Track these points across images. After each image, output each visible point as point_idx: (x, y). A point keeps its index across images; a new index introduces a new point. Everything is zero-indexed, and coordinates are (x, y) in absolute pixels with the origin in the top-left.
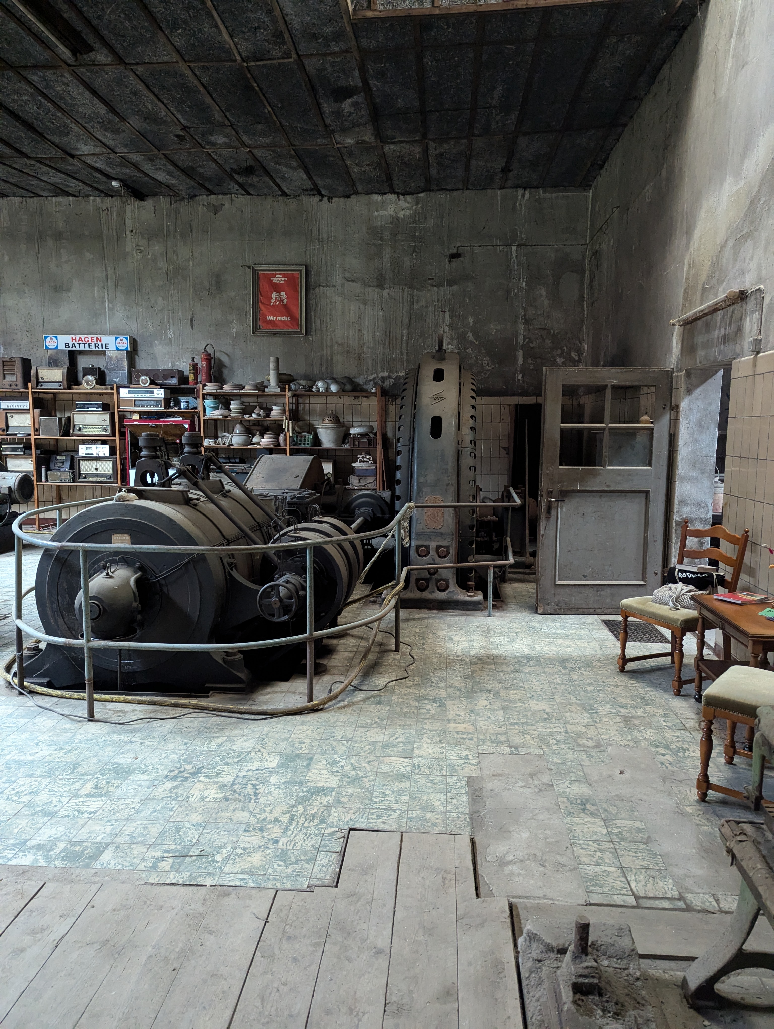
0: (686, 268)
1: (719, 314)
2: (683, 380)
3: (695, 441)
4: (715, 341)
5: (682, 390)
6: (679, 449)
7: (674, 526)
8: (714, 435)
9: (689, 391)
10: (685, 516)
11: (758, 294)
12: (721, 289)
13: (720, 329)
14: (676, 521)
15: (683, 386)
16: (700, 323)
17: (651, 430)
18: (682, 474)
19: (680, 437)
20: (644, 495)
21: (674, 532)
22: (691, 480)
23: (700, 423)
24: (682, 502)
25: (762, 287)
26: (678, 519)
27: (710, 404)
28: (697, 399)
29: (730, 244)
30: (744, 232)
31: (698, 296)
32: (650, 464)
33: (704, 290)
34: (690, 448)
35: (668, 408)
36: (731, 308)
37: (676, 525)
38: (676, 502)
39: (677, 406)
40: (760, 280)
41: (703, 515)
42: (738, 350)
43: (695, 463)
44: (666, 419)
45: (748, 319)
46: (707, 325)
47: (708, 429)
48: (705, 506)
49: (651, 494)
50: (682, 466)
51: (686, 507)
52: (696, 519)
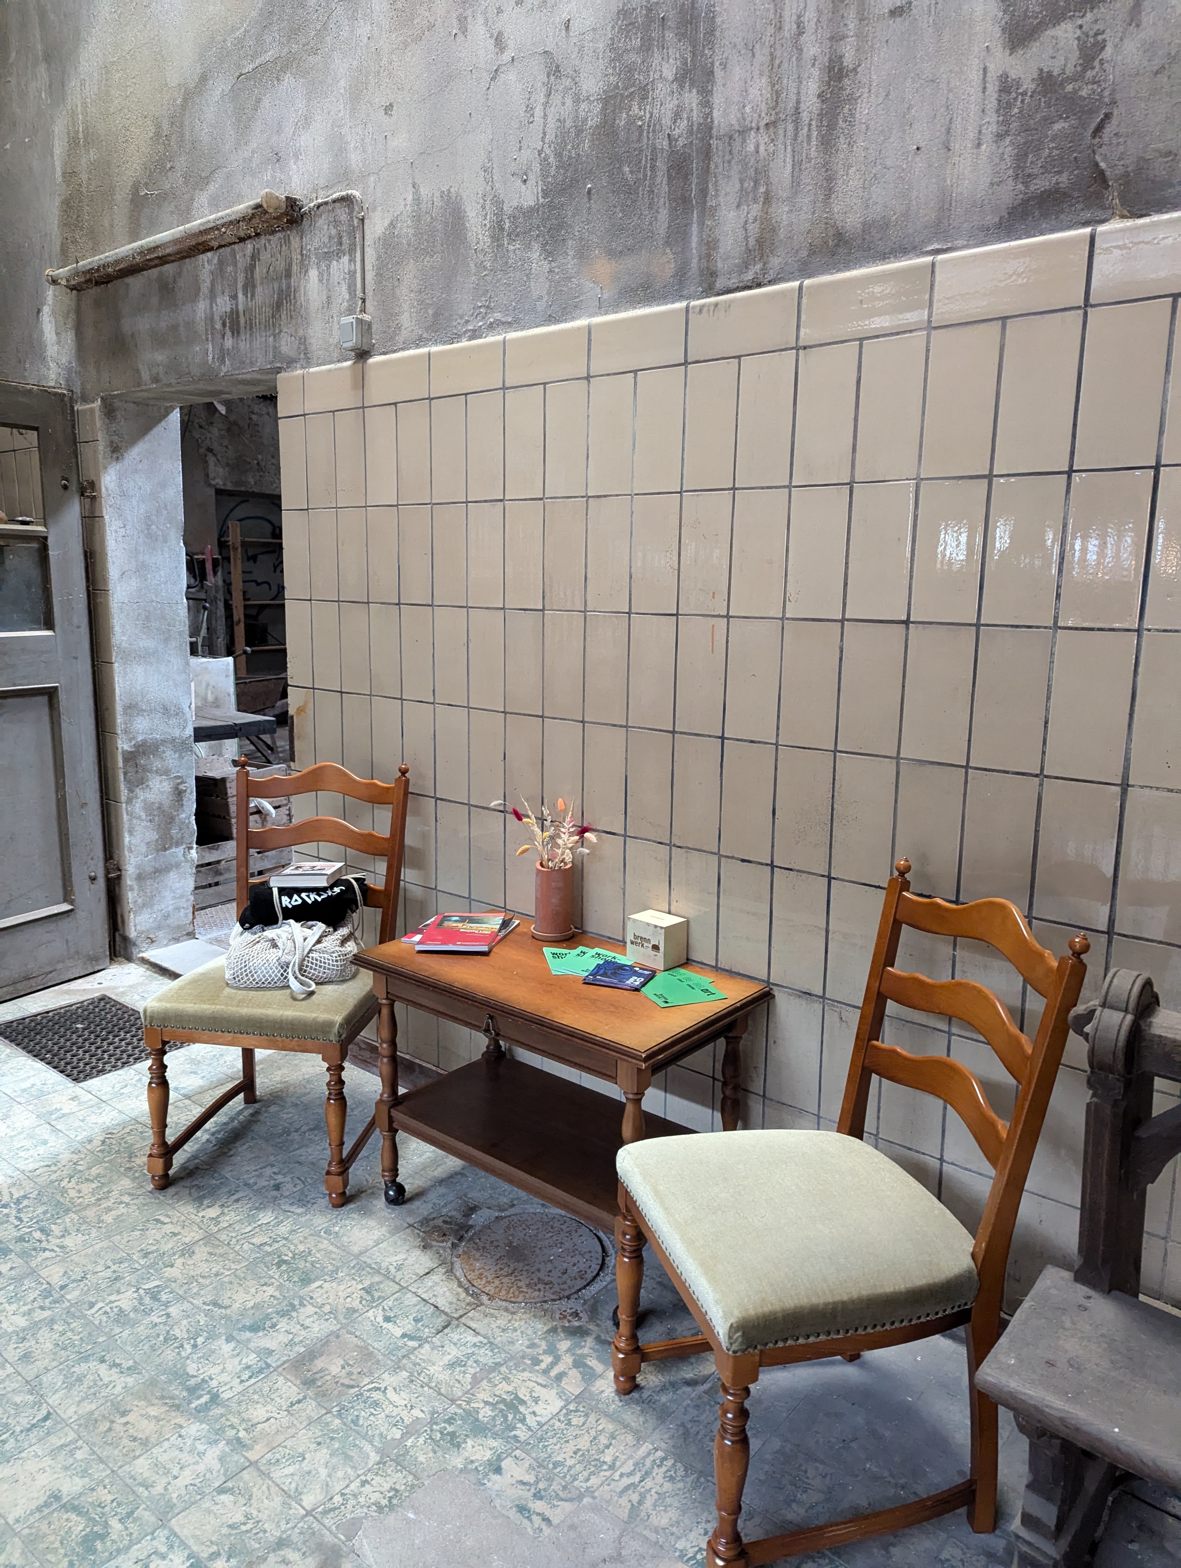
0: (59, 149)
1: (207, 262)
2: (98, 423)
3: (142, 569)
4: (201, 327)
5: (102, 446)
6: (111, 586)
7: (121, 764)
8: (178, 555)
9: (116, 451)
10: (140, 738)
11: (342, 213)
12: (202, 199)
13: (213, 296)
14: (124, 752)
15: (100, 436)
16: (135, 283)
17: (43, 541)
18: (124, 645)
19: (110, 559)
20: (44, 699)
21: (122, 777)
22: (144, 657)
23: (149, 527)
24: (132, 708)
25: (356, 193)
26: (126, 747)
27: (163, 485)
28: (136, 471)
29: (220, 86)
30: (268, 56)
31: (120, 215)
32: (49, 625)
33: (138, 202)
34: (134, 583)
35: (74, 487)
36: (249, 246)
37: (126, 760)
38: (119, 708)
39: (92, 485)
40: (344, 176)
41: (177, 733)
42: (287, 346)
43: (147, 618)
44: (73, 513)
45: (313, 273)
46: (166, 289)
47: (165, 541)
48: (179, 713)
49: (62, 696)
50: (123, 626)
51: (139, 720)
52: (164, 741)
